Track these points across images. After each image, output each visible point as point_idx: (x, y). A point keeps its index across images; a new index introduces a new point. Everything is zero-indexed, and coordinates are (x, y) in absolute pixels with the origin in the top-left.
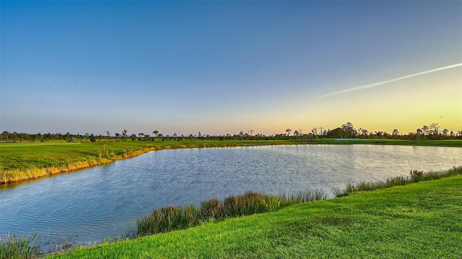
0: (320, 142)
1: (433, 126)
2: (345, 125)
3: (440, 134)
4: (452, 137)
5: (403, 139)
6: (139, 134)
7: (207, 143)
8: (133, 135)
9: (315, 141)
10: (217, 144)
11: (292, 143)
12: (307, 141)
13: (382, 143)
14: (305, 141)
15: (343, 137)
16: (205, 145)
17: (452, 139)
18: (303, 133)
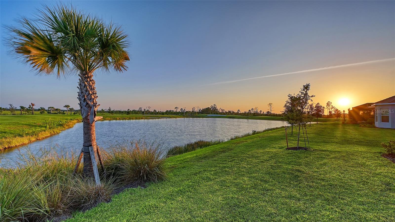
0: (198, 116)
1: (256, 108)
2: (212, 106)
3: (258, 113)
4: (263, 115)
5: (242, 115)
6: (49, 108)
7: (119, 116)
8: (41, 108)
9: (196, 116)
10: (128, 118)
11: (182, 117)
12: (191, 116)
13: (232, 117)
14: (189, 116)
15: (211, 114)
16: (118, 118)
17: (263, 116)
18: (186, 110)
